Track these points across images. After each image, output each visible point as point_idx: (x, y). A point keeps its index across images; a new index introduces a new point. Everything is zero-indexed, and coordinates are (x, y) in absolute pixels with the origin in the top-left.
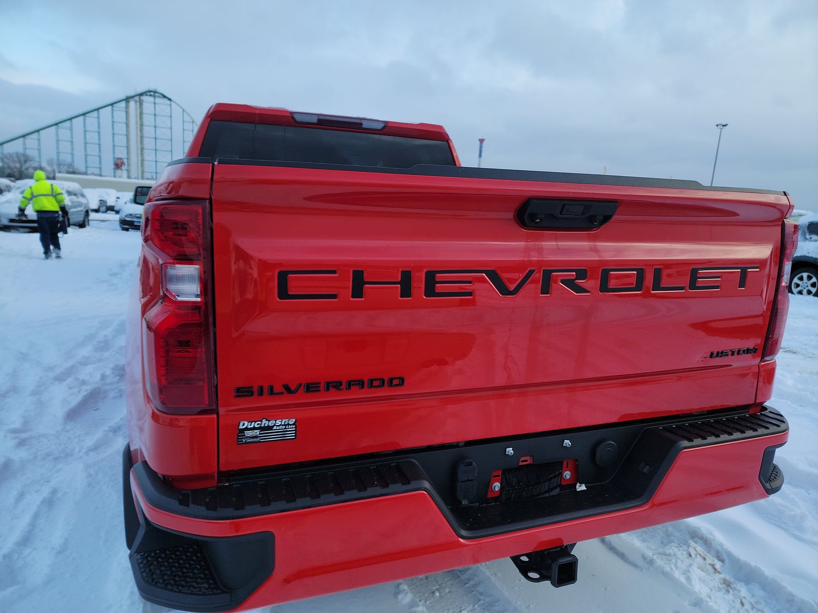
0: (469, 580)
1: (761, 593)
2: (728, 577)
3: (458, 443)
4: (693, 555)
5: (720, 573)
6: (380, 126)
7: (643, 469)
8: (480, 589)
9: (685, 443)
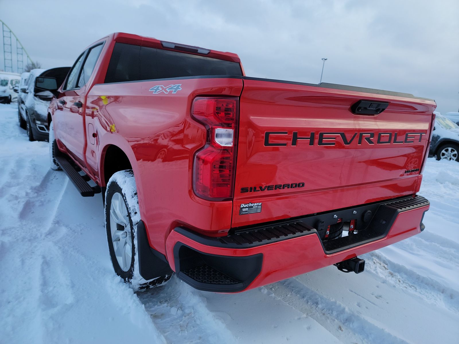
0: (285, 282)
1: (405, 276)
2: (391, 271)
3: (314, 214)
4: (376, 263)
5: (388, 269)
6: (207, 52)
7: (382, 222)
8: (292, 285)
9: (399, 210)
